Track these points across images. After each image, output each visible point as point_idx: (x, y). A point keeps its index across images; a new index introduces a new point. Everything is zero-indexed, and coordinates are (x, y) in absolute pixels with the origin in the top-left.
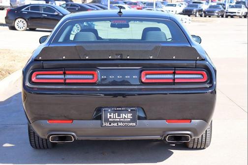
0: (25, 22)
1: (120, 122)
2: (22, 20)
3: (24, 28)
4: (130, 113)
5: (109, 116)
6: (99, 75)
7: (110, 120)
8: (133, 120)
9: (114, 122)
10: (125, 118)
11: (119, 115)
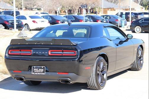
0: (140, 28)
1: (39, 72)
2: (139, 27)
3: (140, 31)
4: (42, 69)
5: (34, 70)
6: (32, 52)
7: (35, 71)
8: (44, 72)
9: (36, 72)
10: (41, 71)
11: (38, 70)
